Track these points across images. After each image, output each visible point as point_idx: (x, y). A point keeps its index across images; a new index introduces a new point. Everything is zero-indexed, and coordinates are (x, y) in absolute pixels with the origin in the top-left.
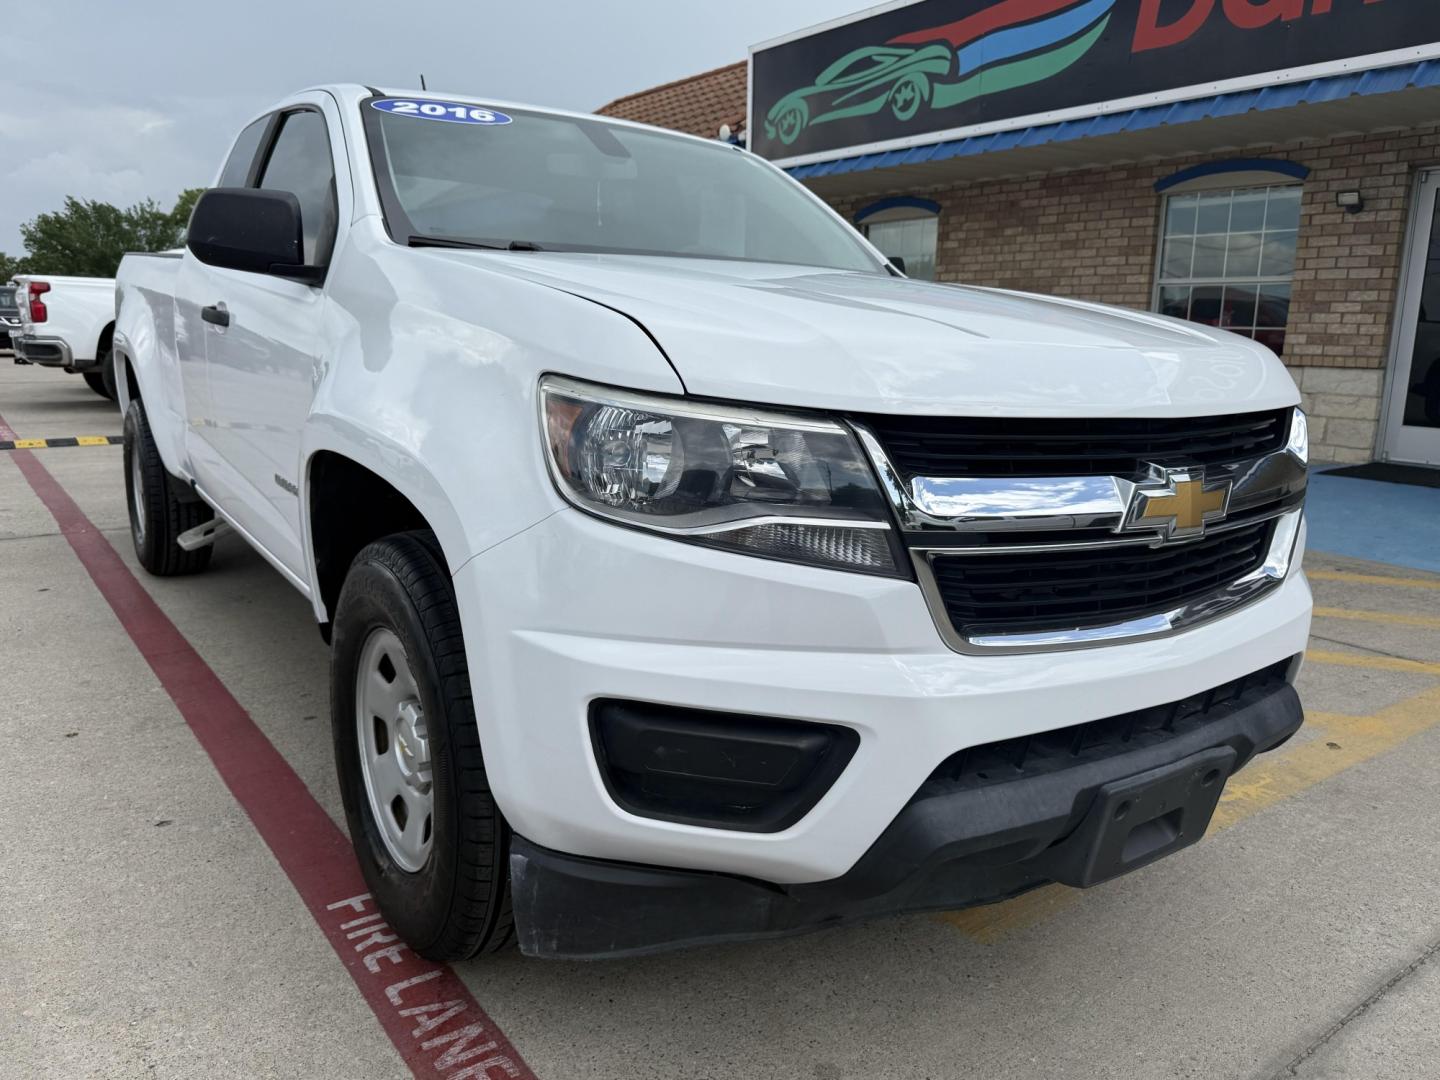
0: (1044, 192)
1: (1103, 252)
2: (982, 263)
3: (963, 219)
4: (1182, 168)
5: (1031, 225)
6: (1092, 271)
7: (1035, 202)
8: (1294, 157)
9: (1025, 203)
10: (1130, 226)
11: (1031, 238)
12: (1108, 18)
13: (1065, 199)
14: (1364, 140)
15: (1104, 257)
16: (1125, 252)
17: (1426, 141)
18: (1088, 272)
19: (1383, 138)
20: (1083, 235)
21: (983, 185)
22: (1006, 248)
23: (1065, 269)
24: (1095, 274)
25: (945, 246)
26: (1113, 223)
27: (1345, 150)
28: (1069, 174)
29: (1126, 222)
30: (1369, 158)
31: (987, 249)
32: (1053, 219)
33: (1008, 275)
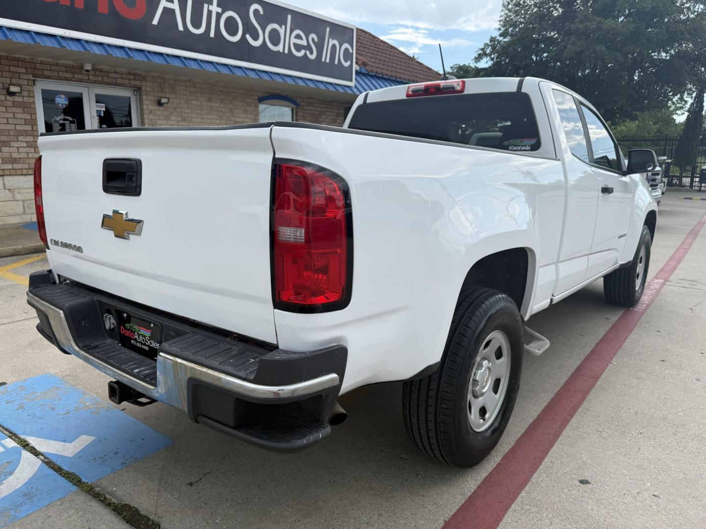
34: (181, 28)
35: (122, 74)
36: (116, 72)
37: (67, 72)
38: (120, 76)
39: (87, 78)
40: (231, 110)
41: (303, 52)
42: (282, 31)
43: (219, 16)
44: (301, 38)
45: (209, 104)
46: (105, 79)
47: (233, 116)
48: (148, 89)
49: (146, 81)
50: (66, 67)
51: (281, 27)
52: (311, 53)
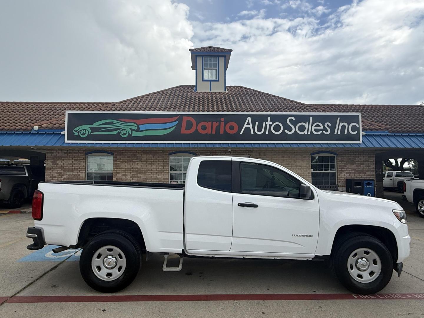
0: (143, 153)
1: (158, 166)
2: (127, 167)
3: (121, 157)
4: (173, 151)
5: (140, 160)
6: (156, 170)
7: (141, 155)
8: (194, 152)
9: (138, 155)
10: (164, 161)
11: (140, 162)
12: (175, 127)
13: (148, 155)
14: (205, 150)
15: (158, 167)
16: (163, 166)
17: (214, 152)
18: (155, 170)
19: (208, 150)
20: (153, 162)
21: (126, 150)
22: (134, 164)
23: (149, 169)
24: (157, 170)
25: (116, 163)
26: (160, 161)
27: (202, 152)
28: (149, 150)
29: (163, 161)
30: (206, 153)
31: (128, 164)
32: (145, 159)
33: (135, 170)
34: (252, 133)
35: (243, 151)
36: (241, 150)
37: (223, 152)
38: (242, 152)
39: (230, 154)
40: (294, 160)
41: (321, 132)
42: (306, 125)
43: (270, 125)
44: (319, 126)
45: (282, 158)
46: (237, 153)
47: (295, 163)
48: (254, 155)
49: (253, 152)
50: (223, 151)
51: (306, 124)
52: (327, 131)
